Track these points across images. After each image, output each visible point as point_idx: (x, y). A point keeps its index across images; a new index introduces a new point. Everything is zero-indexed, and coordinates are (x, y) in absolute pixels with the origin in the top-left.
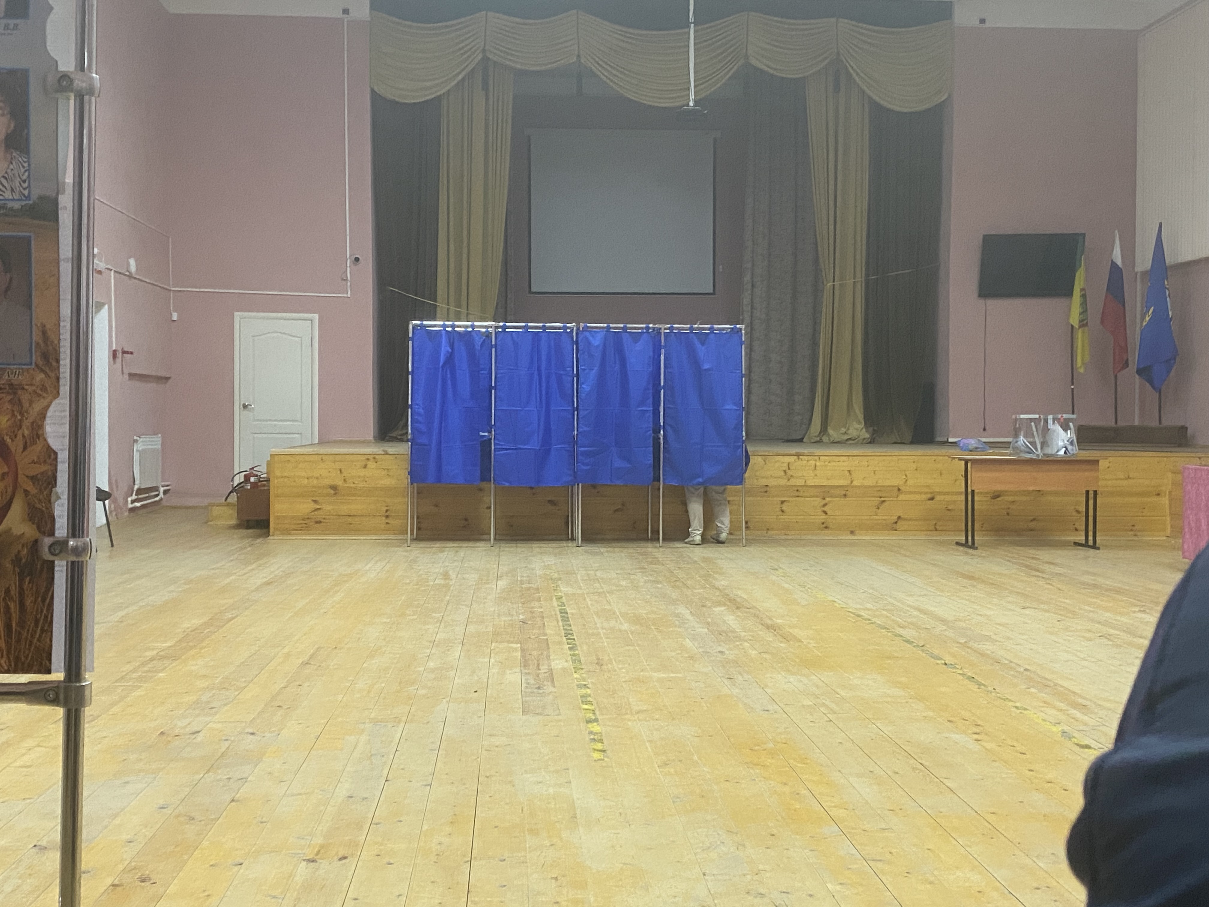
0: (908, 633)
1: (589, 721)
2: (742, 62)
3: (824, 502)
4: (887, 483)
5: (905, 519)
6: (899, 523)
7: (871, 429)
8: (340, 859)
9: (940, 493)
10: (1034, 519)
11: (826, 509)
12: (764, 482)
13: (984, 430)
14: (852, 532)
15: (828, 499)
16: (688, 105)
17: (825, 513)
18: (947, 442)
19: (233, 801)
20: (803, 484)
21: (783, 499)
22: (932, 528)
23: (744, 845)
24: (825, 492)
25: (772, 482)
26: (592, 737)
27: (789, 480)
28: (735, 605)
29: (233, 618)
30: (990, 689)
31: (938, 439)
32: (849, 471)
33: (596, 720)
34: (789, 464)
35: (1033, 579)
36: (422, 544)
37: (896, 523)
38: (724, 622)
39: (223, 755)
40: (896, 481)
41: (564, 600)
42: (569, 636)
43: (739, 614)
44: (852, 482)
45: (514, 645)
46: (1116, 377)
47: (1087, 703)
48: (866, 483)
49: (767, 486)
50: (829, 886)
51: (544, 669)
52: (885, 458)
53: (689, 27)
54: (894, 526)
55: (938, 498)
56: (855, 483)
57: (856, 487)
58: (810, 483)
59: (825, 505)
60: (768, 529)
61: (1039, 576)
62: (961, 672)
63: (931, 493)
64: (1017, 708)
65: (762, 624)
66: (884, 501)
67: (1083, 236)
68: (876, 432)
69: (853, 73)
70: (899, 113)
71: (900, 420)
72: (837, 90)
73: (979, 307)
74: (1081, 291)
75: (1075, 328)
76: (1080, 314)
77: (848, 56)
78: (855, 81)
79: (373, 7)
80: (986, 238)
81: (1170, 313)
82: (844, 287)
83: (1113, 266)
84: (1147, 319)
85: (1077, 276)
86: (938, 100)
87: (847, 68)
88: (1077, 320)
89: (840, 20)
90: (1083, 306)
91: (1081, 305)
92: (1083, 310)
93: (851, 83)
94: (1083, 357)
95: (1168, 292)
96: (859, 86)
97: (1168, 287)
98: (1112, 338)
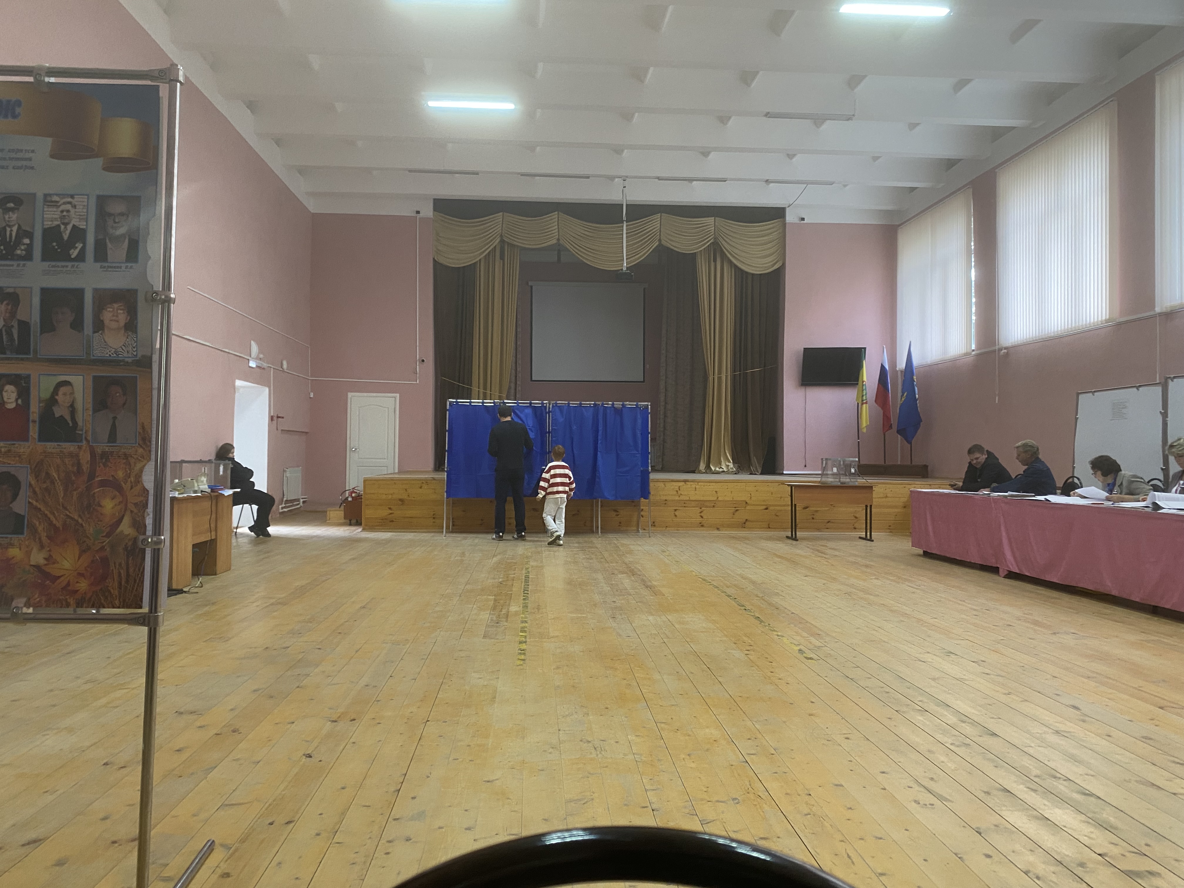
0: (730, 591)
1: (521, 643)
2: (657, 243)
3: (701, 510)
4: (739, 499)
5: (750, 521)
6: (747, 523)
7: (736, 465)
8: (351, 721)
9: (771, 505)
10: (828, 522)
11: (702, 514)
13: (805, 466)
14: (718, 529)
15: (703, 508)
16: (622, 270)
17: (702, 517)
18: (783, 474)
19: (298, 687)
20: (688, 499)
21: (675, 508)
22: (767, 527)
23: (588, 714)
24: (702, 504)
25: (668, 498)
26: (520, 652)
27: (680, 496)
28: (632, 572)
29: (327, 580)
30: (767, 624)
31: (778, 472)
32: (716, 492)
33: (525, 642)
34: (680, 487)
35: (819, 559)
36: (454, 535)
37: (745, 523)
38: (622, 583)
39: (299, 661)
40: (744, 497)
41: (530, 570)
42: (526, 592)
43: (633, 579)
44: (718, 498)
45: (491, 597)
46: (884, 435)
47: (820, 633)
48: (727, 499)
49: (665, 500)
50: (629, 737)
51: (504, 611)
52: (737, 484)
53: (623, 223)
54: (744, 525)
55: (771, 508)
56: (720, 499)
57: (721, 501)
58: (691, 499)
59: (700, 513)
60: (667, 527)
61: (822, 557)
62: (753, 614)
63: (766, 505)
64: (778, 635)
65: (644, 585)
66: (737, 510)
67: (865, 348)
68: (739, 467)
69: (724, 250)
70: (753, 274)
71: (754, 460)
72: (715, 261)
73: (801, 392)
74: (863, 382)
75: (860, 405)
76: (863, 396)
77: (721, 240)
78: (726, 255)
79: (435, 210)
80: (805, 349)
81: (917, 396)
82: (720, 379)
83: (883, 367)
84: (903, 399)
85: (861, 373)
86: (776, 267)
87: (721, 247)
88: (860, 400)
89: (716, 218)
90: (864, 391)
91: (863, 390)
92: (864, 394)
93: (723, 256)
94: (865, 422)
95: (915, 383)
96: (729, 259)
97: (915, 380)
98: (882, 411)
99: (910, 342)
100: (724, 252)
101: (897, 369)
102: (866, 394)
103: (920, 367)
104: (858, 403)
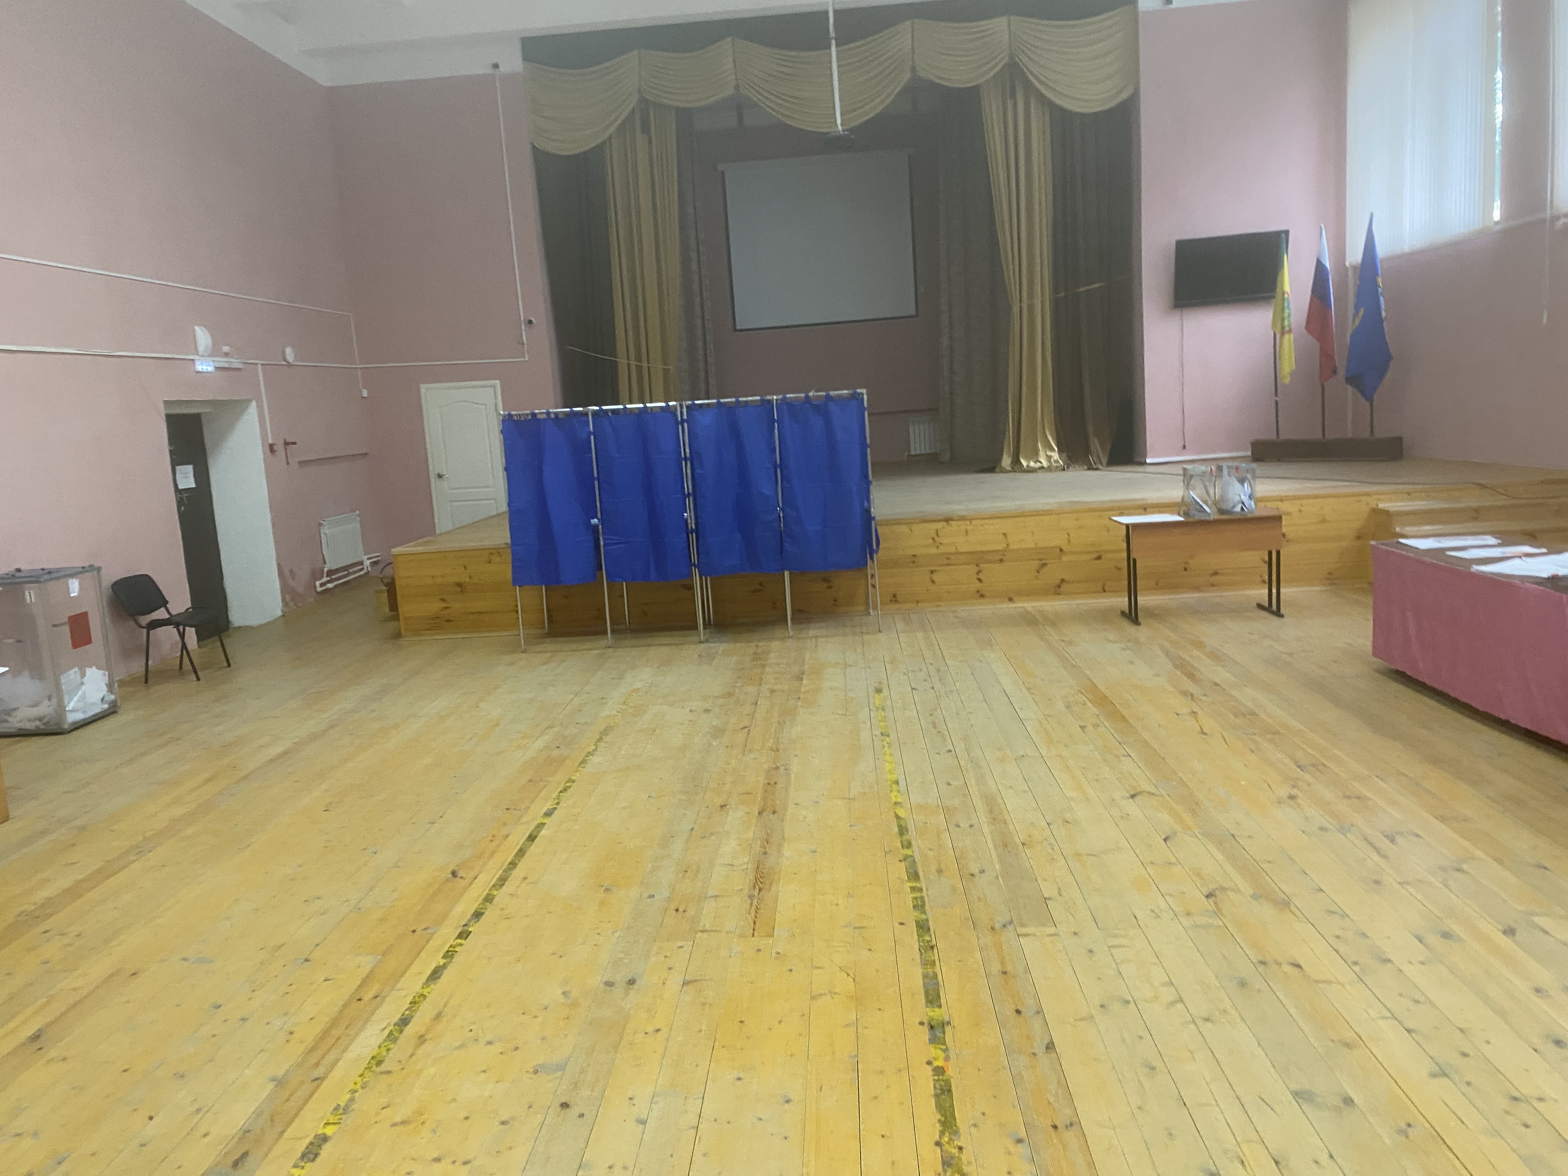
2: (908, 75)
3: (976, 569)
4: (1048, 544)
5: (1068, 582)
6: (1064, 587)
7: (1064, 455)
9: (1107, 552)
10: (1215, 573)
11: (980, 576)
12: (910, 552)
13: (1184, 447)
14: (1011, 600)
16: (833, 130)
17: (980, 580)
18: (1145, 463)
21: (932, 568)
24: (978, 559)
25: (919, 551)
27: (938, 547)
31: (1138, 459)
32: (1005, 535)
34: (937, 531)
40: (1058, 540)
44: (1008, 545)
46: (1323, 386)
48: (1024, 545)
49: (914, 556)
53: (830, 48)
54: (1058, 589)
55: (1104, 558)
56: (1012, 547)
57: (1013, 550)
58: (962, 549)
59: (978, 573)
60: (918, 602)
63: (1097, 552)
66: (1044, 564)
67: (1287, 233)
68: (1069, 457)
69: (1029, 75)
70: (1083, 115)
71: (1095, 444)
72: (1013, 97)
73: (1174, 319)
74: (1284, 292)
75: (1278, 336)
76: (1283, 320)
77: (1023, 57)
78: (1032, 84)
79: (525, 58)
80: (1180, 243)
81: (1384, 314)
82: (1031, 307)
83: (1319, 265)
84: (1357, 322)
85: (1279, 278)
86: (1124, 96)
87: (1022, 70)
88: (1279, 328)
89: (1013, 18)
90: (1287, 311)
91: (1283, 308)
92: (1286, 315)
93: (1028, 85)
94: (1288, 365)
95: (1380, 290)
96: (1038, 90)
97: (1381, 285)
98: (1318, 345)
99: (1372, 215)
100: (1029, 81)
101: (1347, 264)
102: (1289, 315)
103: (1390, 259)
104: (1275, 334)
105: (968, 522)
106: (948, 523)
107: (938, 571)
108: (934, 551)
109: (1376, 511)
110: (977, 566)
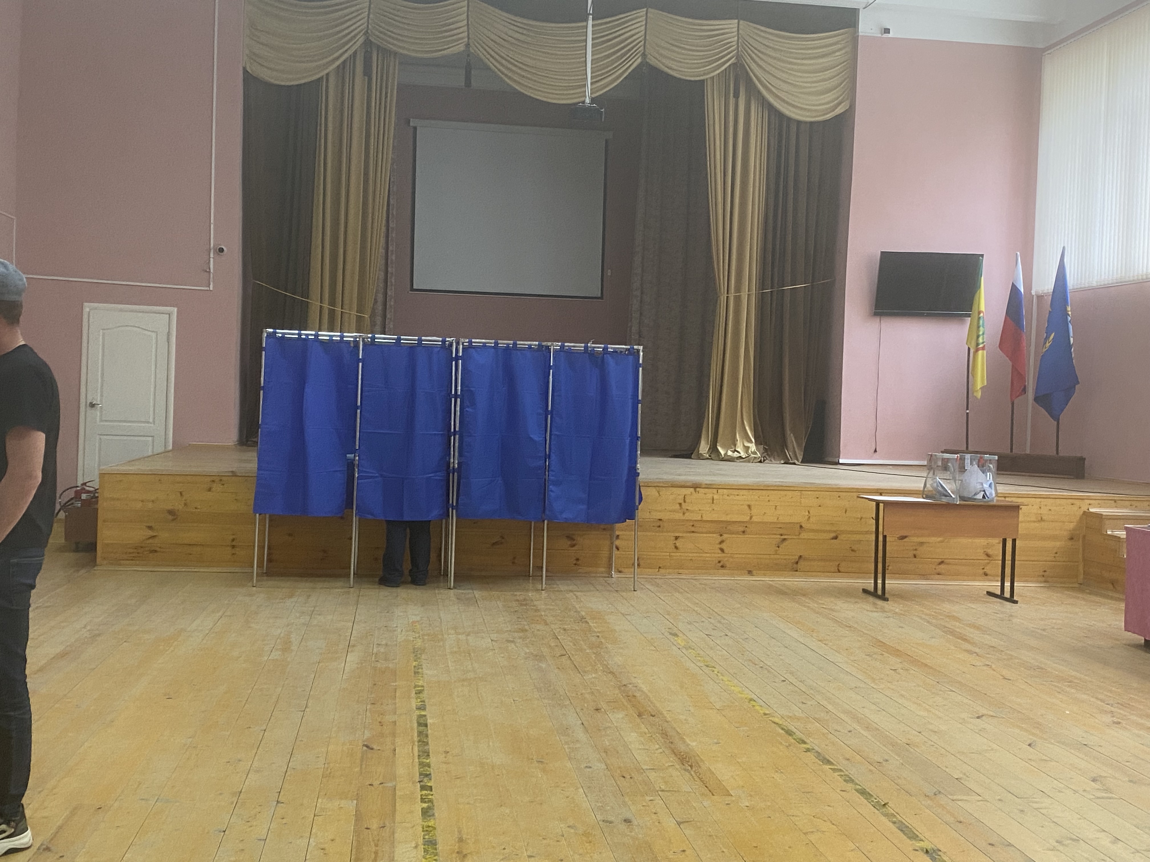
2: (639, 60)
3: (720, 539)
4: (787, 520)
5: (806, 559)
6: (802, 563)
7: (761, 447)
9: (843, 532)
10: (942, 562)
11: (723, 546)
12: (658, 516)
13: (875, 451)
14: (750, 572)
16: (584, 102)
17: (722, 550)
18: (838, 463)
20: (699, 518)
21: (677, 535)
22: (835, 569)
24: (721, 528)
25: (666, 516)
27: (684, 514)
31: (830, 460)
32: (749, 506)
34: (685, 497)
38: (626, 746)
40: (799, 517)
42: (425, 781)
43: (643, 728)
44: (751, 518)
45: (348, 806)
46: (1013, 403)
48: (767, 519)
49: (660, 520)
52: (786, 492)
53: (586, 20)
54: (795, 566)
55: (841, 537)
56: (754, 519)
57: (756, 522)
58: (705, 518)
59: (722, 542)
60: (660, 568)
63: (835, 531)
66: (785, 539)
68: (766, 450)
69: (754, 78)
70: (799, 122)
71: (791, 438)
72: (736, 96)
73: (874, 325)
74: (979, 313)
75: (972, 351)
76: (978, 337)
77: (749, 60)
78: (755, 87)
80: (884, 255)
81: (1072, 340)
82: (738, 299)
83: (1014, 289)
84: (1048, 345)
85: (976, 296)
86: (839, 111)
87: (747, 73)
88: (973, 344)
89: (741, 22)
90: (981, 329)
91: (979, 327)
92: (981, 333)
93: (751, 87)
94: (980, 380)
95: (1069, 318)
96: (759, 92)
97: (1070, 313)
98: (1010, 363)
99: (1064, 248)
100: (750, 82)
101: (1033, 292)
102: (983, 334)
103: (1076, 291)
104: (969, 349)
105: (715, 491)
106: (695, 492)
107: (682, 537)
108: (679, 516)
109: (1087, 514)
110: (721, 535)
